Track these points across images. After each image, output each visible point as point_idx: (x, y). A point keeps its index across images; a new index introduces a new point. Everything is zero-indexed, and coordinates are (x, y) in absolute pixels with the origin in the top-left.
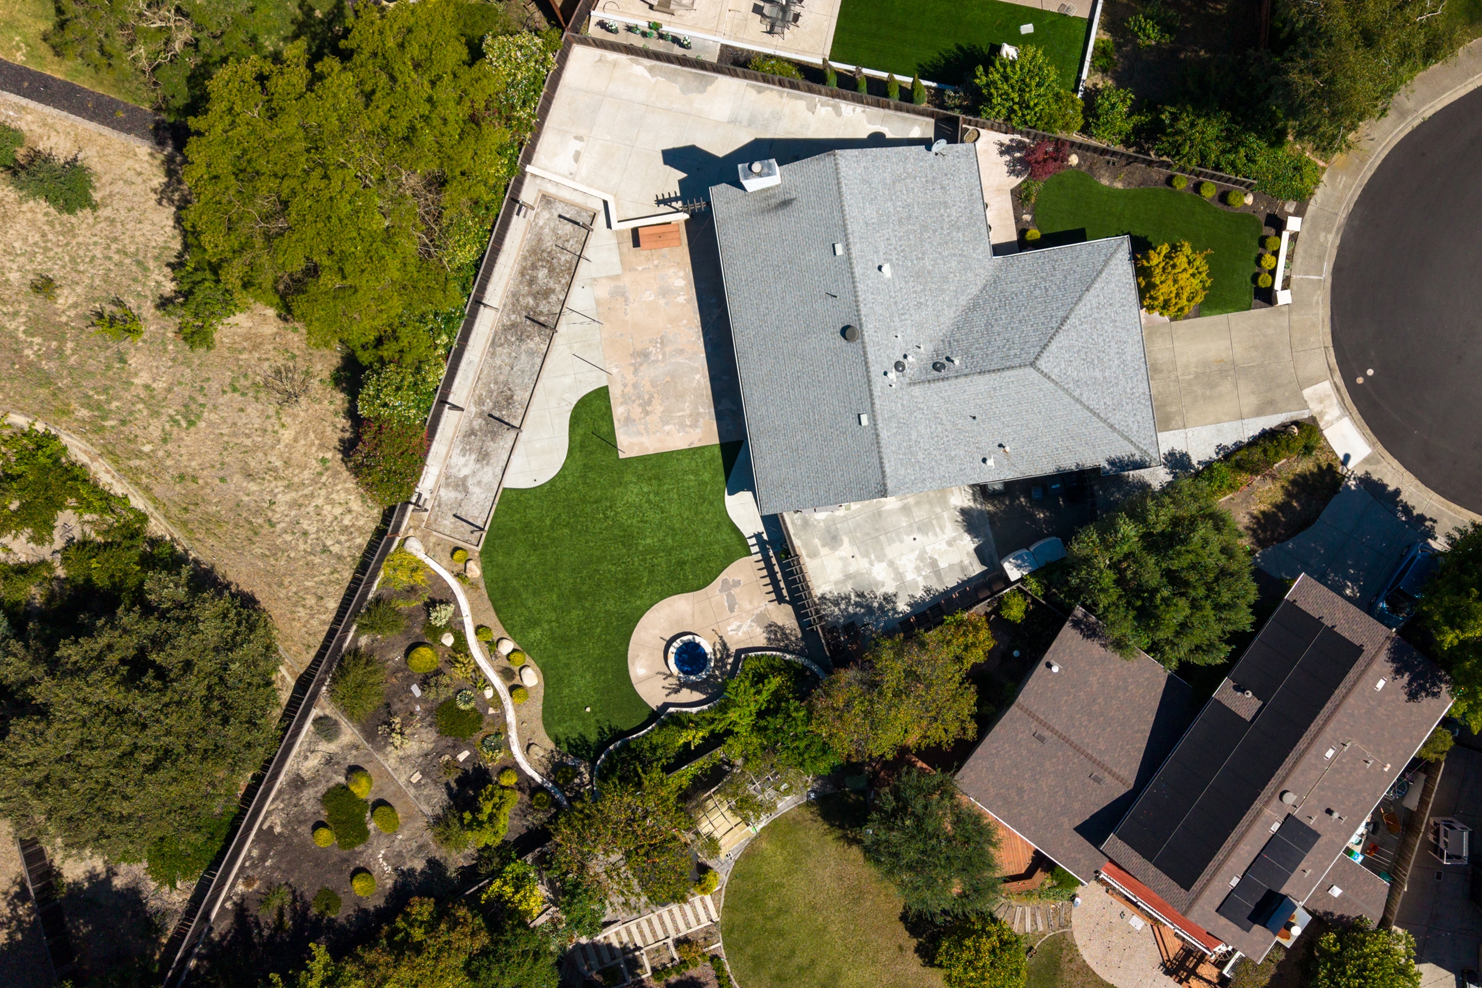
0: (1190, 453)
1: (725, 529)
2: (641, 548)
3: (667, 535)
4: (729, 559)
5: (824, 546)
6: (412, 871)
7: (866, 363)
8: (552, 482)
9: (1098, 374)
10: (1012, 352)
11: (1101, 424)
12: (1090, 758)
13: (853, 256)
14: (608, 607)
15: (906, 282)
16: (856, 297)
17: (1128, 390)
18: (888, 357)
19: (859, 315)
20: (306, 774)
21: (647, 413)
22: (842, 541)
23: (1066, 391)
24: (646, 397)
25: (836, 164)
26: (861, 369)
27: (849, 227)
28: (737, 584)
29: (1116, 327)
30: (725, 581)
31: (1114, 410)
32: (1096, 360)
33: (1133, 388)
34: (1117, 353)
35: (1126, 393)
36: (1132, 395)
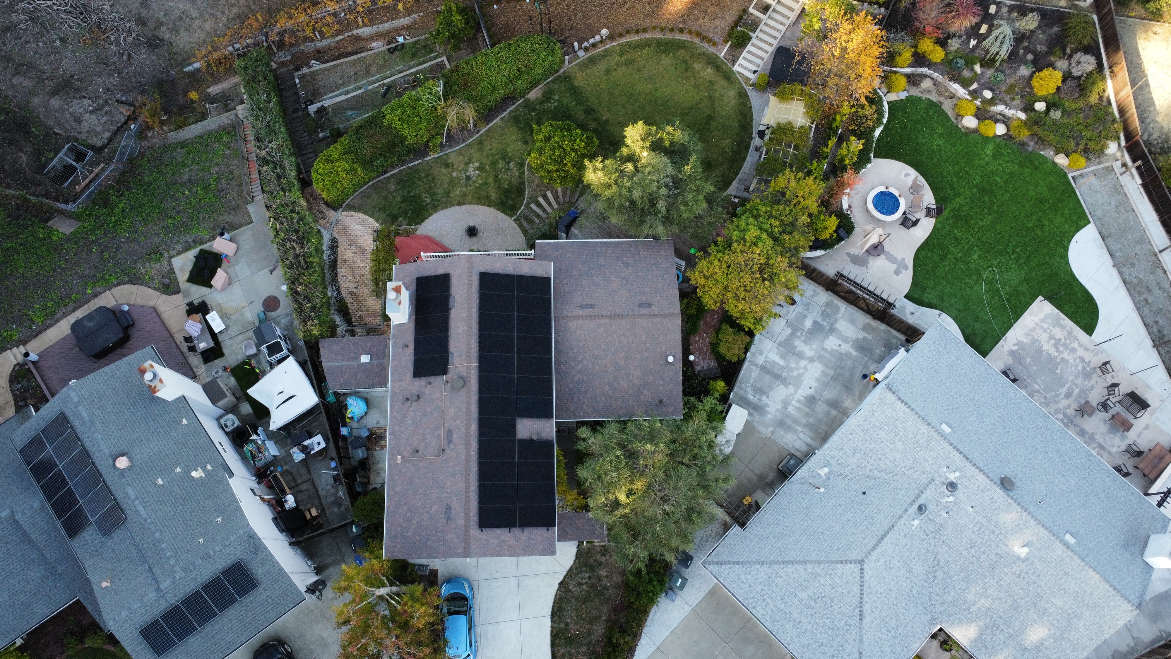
1: (934, 301)
2: (976, 248)
3: (967, 269)
4: (915, 283)
5: (865, 338)
7: (981, 471)
8: (1066, 250)
9: (803, 595)
10: (882, 561)
11: (771, 559)
12: (603, 316)
13: (1057, 542)
14: (962, 198)
15: (997, 554)
16: (1029, 513)
17: (770, 601)
18: (966, 487)
19: (1015, 501)
21: (1051, 337)
22: (856, 350)
23: (819, 563)
24: (1061, 348)
25: (1129, 602)
26: (981, 464)
27: (1079, 561)
28: (897, 272)
29: (816, 642)
30: (906, 268)
31: (770, 577)
32: (813, 604)
33: (766, 605)
34: (799, 622)
35: (770, 598)
36: (764, 600)
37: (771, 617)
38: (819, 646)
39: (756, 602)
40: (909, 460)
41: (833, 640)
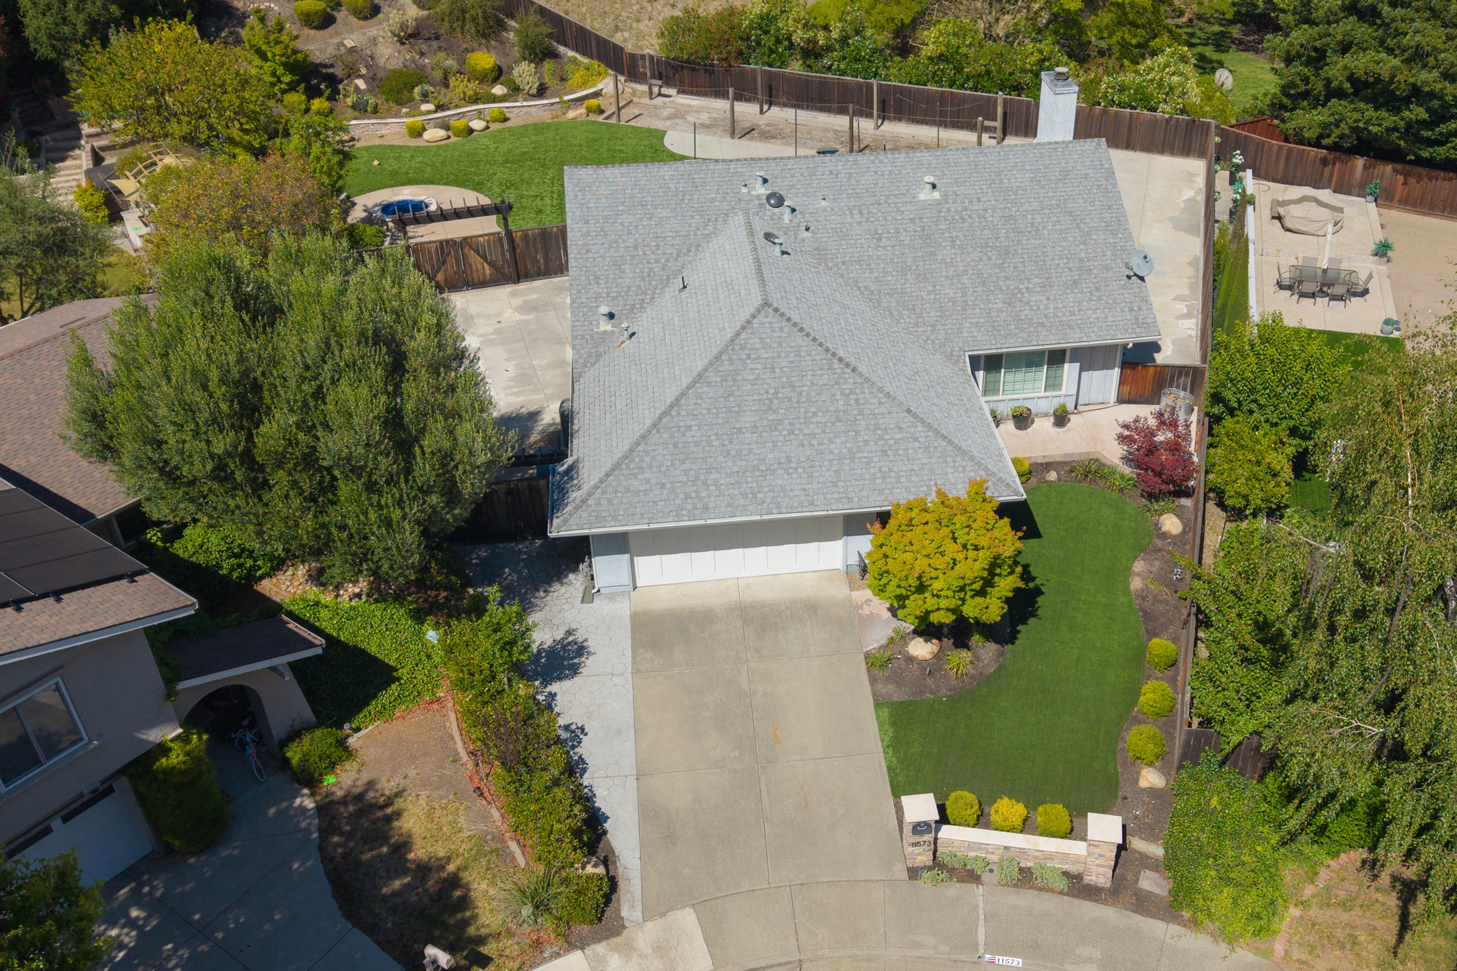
0: (576, 679)
7: (782, 159)
9: (748, 418)
15: (912, 220)
17: (714, 476)
18: (791, 187)
29: (841, 459)
31: (676, 445)
32: (774, 416)
33: (718, 487)
34: (789, 459)
35: (710, 470)
36: (705, 483)
37: (744, 495)
38: (852, 459)
39: (698, 497)
40: (692, 217)
41: (857, 433)
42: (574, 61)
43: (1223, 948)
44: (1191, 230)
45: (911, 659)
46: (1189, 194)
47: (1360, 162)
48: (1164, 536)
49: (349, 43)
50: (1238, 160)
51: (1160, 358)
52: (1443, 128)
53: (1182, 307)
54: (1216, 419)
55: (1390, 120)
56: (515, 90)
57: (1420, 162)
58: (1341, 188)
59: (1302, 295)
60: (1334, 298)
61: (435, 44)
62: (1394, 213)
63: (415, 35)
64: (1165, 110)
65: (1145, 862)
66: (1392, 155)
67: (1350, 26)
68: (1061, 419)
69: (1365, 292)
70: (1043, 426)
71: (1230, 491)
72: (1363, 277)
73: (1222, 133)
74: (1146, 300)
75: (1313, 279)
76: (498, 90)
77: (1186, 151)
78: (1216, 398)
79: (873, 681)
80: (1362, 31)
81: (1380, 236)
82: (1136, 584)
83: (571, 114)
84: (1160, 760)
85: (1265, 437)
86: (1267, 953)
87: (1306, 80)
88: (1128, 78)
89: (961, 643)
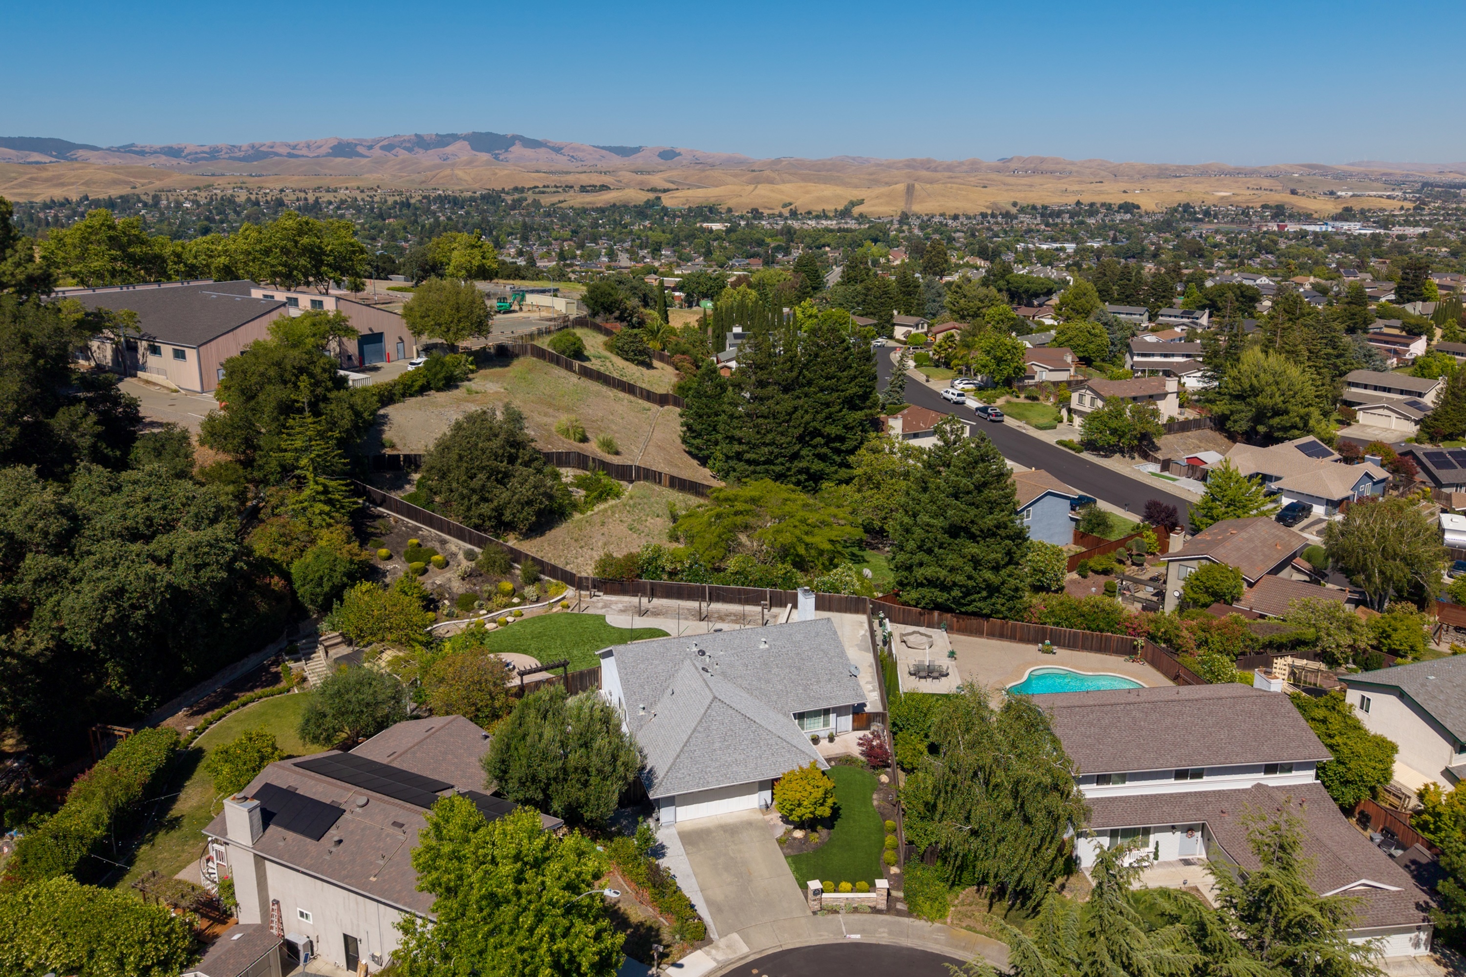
0: (665, 858)
6: (386, 577)
15: (759, 658)
17: (709, 769)
20: (447, 546)
29: (756, 758)
31: (691, 758)
32: (727, 743)
33: (711, 774)
34: (736, 760)
36: (705, 772)
38: (761, 758)
39: (704, 778)
41: (761, 747)
42: (549, 582)
43: (930, 923)
44: (867, 650)
45: (795, 839)
46: (862, 632)
47: (936, 614)
48: (883, 784)
49: (438, 582)
50: (882, 615)
51: (867, 709)
52: (969, 598)
53: (870, 687)
54: (895, 733)
55: (946, 595)
56: (524, 600)
57: (961, 613)
58: (930, 625)
59: (921, 678)
60: (934, 678)
61: (480, 579)
62: (955, 636)
63: (470, 575)
64: (844, 594)
65: (897, 899)
66: (949, 610)
67: (921, 556)
68: (831, 739)
69: (947, 674)
70: (824, 743)
71: (905, 762)
72: (945, 668)
73: (872, 603)
74: (859, 685)
75: (924, 670)
76: (516, 600)
77: (857, 611)
78: (894, 724)
79: (782, 848)
80: (926, 558)
81: (950, 649)
82: (875, 803)
83: (555, 610)
84: (896, 863)
85: (915, 739)
86: (945, 923)
87: (907, 578)
88: (826, 578)
89: (814, 830)
